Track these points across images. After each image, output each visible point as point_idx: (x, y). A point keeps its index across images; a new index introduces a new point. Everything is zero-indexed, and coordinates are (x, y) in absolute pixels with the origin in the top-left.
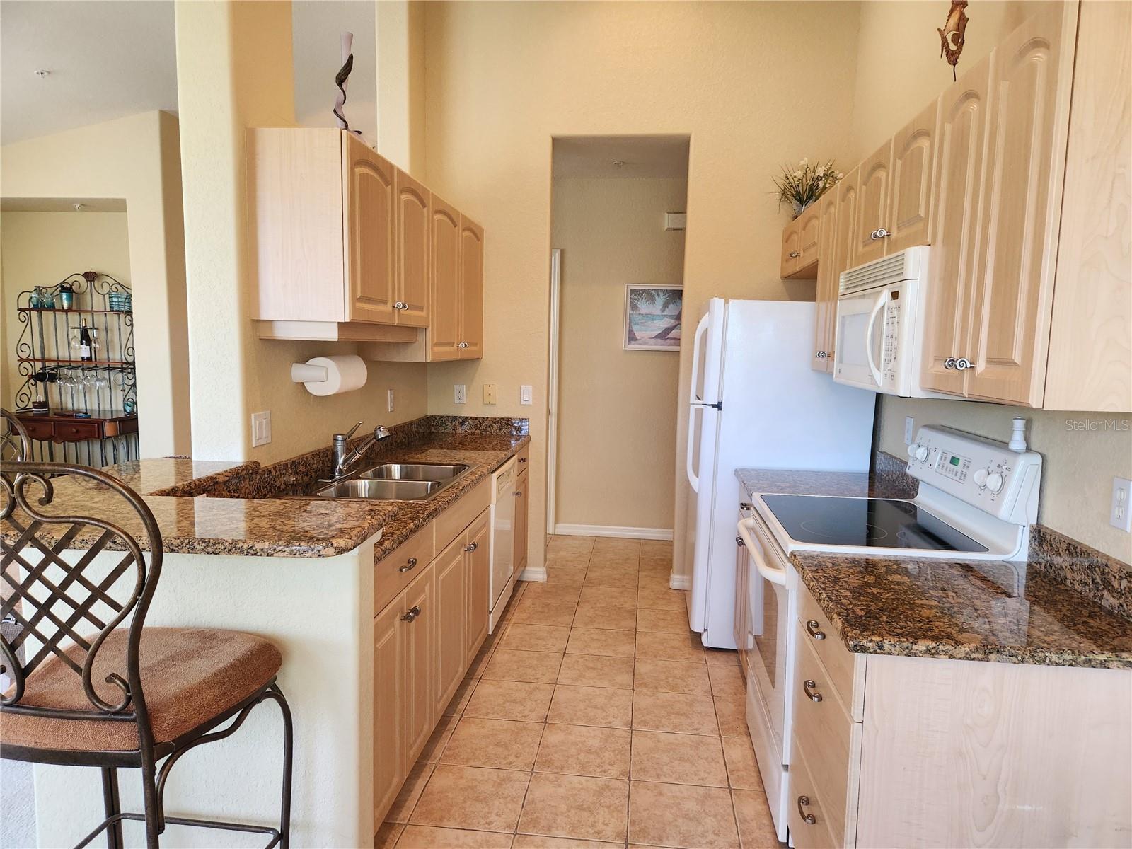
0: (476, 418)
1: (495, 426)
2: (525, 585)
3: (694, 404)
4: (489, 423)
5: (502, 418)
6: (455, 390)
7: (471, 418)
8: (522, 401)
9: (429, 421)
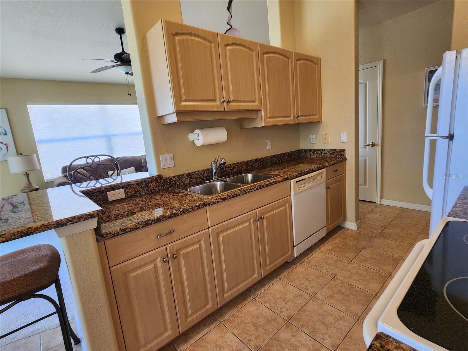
0: (320, 150)
1: (328, 154)
2: (343, 230)
3: (428, 137)
4: (325, 152)
5: (331, 150)
6: (311, 138)
7: (317, 150)
8: (341, 140)
9: (300, 151)
